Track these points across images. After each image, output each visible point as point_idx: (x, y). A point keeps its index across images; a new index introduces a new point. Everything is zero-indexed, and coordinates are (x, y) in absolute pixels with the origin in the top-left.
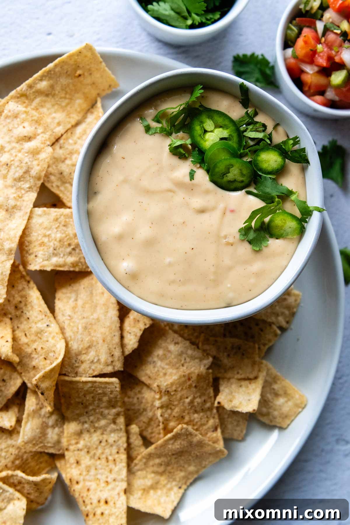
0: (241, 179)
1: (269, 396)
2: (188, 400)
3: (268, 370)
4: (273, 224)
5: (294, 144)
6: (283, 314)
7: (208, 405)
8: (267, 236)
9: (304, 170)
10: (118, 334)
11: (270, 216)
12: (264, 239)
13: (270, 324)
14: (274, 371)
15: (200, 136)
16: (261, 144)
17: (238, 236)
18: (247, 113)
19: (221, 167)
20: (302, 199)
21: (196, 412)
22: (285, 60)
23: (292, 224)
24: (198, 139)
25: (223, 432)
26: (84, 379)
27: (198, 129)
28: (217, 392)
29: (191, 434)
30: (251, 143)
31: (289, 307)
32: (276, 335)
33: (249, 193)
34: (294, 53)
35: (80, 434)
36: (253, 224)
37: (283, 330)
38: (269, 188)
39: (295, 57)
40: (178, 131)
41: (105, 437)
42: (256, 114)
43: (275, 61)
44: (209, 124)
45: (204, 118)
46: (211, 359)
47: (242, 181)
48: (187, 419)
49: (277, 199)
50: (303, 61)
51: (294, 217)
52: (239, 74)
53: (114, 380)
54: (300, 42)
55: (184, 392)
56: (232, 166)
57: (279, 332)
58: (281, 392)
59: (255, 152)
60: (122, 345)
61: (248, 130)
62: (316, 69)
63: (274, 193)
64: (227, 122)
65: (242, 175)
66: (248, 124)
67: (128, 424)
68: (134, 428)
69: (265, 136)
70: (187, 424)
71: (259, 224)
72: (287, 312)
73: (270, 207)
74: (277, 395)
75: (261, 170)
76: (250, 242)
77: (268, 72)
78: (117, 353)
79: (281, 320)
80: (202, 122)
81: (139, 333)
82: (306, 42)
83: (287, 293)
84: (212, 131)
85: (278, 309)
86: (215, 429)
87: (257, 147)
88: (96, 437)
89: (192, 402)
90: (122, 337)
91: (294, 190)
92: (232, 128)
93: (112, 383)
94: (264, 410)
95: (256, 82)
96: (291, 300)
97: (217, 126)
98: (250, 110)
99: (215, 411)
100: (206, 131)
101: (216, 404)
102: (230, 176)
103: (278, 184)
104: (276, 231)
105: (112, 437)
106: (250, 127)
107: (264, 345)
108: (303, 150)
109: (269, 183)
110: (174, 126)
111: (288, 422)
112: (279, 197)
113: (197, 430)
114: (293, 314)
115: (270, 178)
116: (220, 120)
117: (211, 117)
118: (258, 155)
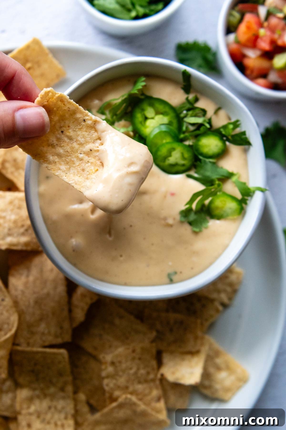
0: (182, 162)
1: (212, 370)
2: (132, 371)
3: (211, 345)
4: (213, 206)
5: (234, 129)
6: (225, 291)
7: (152, 376)
8: (208, 218)
9: (246, 151)
10: (66, 308)
11: (210, 199)
12: (204, 221)
13: (212, 301)
14: (217, 346)
15: (141, 123)
16: (202, 129)
17: (178, 217)
18: (187, 99)
19: (163, 151)
20: (243, 180)
21: (140, 382)
22: (228, 45)
23: (232, 205)
24: (139, 126)
25: (166, 403)
26: (35, 349)
27: (139, 117)
28: (160, 364)
29: (135, 404)
30: (191, 128)
31: (231, 285)
32: (218, 311)
33: (189, 176)
34: (236, 38)
35: (30, 400)
36: (194, 206)
37: (225, 306)
38: (209, 172)
39: (237, 42)
40: (119, 119)
41: (54, 403)
42: (197, 100)
43: (218, 47)
44: (150, 112)
45: (145, 105)
46: (154, 334)
47: (183, 165)
48: (131, 389)
49: (217, 182)
50: (245, 45)
51: (234, 198)
52: (182, 61)
53: (63, 351)
54: (242, 28)
55: (129, 364)
56: (174, 149)
57: (221, 308)
58: (223, 366)
59: (197, 137)
60: (71, 318)
61: (189, 116)
62: (258, 53)
63: (214, 177)
64: (167, 109)
65: (184, 158)
66: (188, 110)
67: (75, 392)
68: (82, 397)
69: (205, 121)
70: (131, 393)
71: (199, 206)
72: (229, 289)
73: (211, 189)
74: (219, 369)
75: (202, 154)
76: (190, 223)
77: (210, 57)
78: (66, 325)
79: (224, 297)
80: (143, 110)
81: (86, 308)
82: (248, 28)
83: (229, 271)
84: (153, 118)
85: (220, 286)
86: (159, 400)
87: (198, 132)
88: (45, 403)
89: (136, 373)
90: (70, 311)
91: (235, 172)
92: (172, 114)
93: (61, 354)
94: (207, 383)
95: (199, 68)
96: (233, 278)
97: (158, 113)
98: (191, 97)
99: (158, 382)
100: (146, 118)
101: (159, 376)
102: (172, 160)
103: (217, 167)
104: (217, 212)
105: (61, 404)
106: (190, 113)
107: (207, 320)
108: (244, 133)
109: (209, 167)
110: (116, 115)
111: (229, 395)
112: (219, 180)
113: (140, 400)
114: (235, 291)
115: (210, 162)
116: (161, 107)
117: (152, 105)
118: (199, 140)
